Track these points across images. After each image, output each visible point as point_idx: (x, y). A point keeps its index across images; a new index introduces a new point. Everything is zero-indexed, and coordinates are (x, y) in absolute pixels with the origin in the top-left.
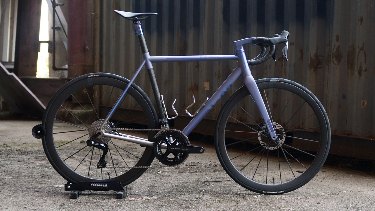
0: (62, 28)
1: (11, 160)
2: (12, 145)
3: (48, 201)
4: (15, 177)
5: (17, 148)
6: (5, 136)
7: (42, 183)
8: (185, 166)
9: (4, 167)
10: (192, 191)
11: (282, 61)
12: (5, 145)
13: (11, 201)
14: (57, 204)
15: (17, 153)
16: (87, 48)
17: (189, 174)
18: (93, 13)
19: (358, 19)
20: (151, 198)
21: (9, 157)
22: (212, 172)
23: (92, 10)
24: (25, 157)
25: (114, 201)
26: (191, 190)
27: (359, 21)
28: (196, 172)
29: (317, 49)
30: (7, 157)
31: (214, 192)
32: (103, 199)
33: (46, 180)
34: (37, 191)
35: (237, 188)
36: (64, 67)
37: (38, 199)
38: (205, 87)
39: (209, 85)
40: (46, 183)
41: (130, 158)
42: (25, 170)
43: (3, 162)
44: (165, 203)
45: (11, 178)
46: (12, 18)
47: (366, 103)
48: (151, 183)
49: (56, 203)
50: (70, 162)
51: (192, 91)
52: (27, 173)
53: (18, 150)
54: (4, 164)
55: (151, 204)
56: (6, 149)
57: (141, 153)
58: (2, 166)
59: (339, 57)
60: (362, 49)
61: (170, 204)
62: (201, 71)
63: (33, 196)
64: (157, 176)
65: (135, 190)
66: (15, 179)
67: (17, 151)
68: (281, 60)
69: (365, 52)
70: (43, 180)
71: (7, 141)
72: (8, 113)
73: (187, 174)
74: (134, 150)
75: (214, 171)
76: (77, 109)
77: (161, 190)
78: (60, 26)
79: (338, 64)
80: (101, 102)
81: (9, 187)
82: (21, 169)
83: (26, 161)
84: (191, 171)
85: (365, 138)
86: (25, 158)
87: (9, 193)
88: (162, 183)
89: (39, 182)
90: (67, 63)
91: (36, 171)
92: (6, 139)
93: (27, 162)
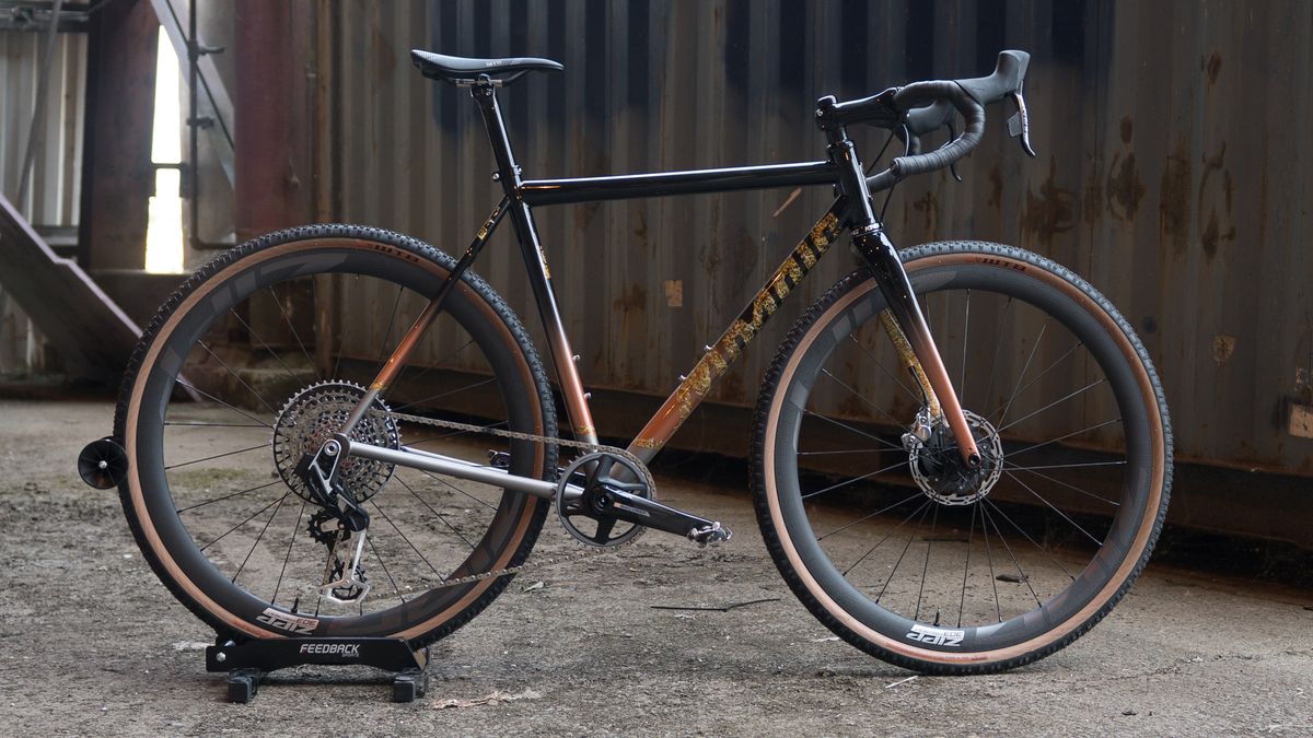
0: (217, 122)
1: (44, 542)
2: (54, 487)
3: (146, 714)
4: (44, 610)
5: (68, 495)
6: (37, 455)
7: (135, 633)
8: (619, 560)
9: (13, 567)
10: (660, 664)
11: (928, 209)
12: (32, 487)
13: (11, 714)
14: (178, 728)
15: (66, 515)
16: (295, 179)
17: (635, 589)
18: (312, 75)
19: (1203, 62)
20: (519, 696)
21: (38, 530)
22: (712, 582)
23: (308, 66)
24: (89, 530)
25: (385, 710)
26: (657, 656)
27: (1206, 70)
28: (660, 582)
29: (1053, 170)
30: (32, 530)
31: (738, 665)
32: (347, 700)
33: (150, 620)
34: (112, 670)
35: (816, 650)
36: (225, 241)
37: (111, 705)
38: (670, 297)
39: (681, 289)
40: (146, 635)
41: (433, 529)
42: (83, 578)
43: (13, 551)
44: (571, 717)
45: (30, 615)
46: (71, 97)
47: (1231, 348)
48: (512, 632)
49: (174, 723)
50: (236, 546)
51: (626, 310)
52: (87, 591)
53: (71, 503)
54: (16, 558)
55: (520, 723)
56: (34, 501)
57: (467, 511)
58: (8, 564)
59: (1130, 193)
60: (1217, 164)
61: (590, 724)
62: (655, 247)
63: (96, 694)
64: (531, 600)
65: (458, 660)
66: (43, 618)
67: (66, 506)
68: (925, 207)
69: (1227, 174)
70: (140, 618)
71: (41, 472)
72: (60, 377)
73: (630, 589)
74: (443, 499)
75: (720, 580)
76: (266, 367)
77: (549, 659)
78: (213, 116)
79: (1130, 215)
80: (337, 345)
81: (14, 652)
82: (71, 577)
83: (92, 545)
84: (642, 580)
85: (1231, 465)
86: (89, 533)
87: (12, 680)
88: (552, 627)
89: (126, 629)
90: (233, 227)
91: (119, 582)
92: (38, 466)
93: (93, 549)
